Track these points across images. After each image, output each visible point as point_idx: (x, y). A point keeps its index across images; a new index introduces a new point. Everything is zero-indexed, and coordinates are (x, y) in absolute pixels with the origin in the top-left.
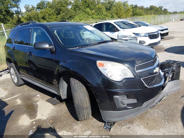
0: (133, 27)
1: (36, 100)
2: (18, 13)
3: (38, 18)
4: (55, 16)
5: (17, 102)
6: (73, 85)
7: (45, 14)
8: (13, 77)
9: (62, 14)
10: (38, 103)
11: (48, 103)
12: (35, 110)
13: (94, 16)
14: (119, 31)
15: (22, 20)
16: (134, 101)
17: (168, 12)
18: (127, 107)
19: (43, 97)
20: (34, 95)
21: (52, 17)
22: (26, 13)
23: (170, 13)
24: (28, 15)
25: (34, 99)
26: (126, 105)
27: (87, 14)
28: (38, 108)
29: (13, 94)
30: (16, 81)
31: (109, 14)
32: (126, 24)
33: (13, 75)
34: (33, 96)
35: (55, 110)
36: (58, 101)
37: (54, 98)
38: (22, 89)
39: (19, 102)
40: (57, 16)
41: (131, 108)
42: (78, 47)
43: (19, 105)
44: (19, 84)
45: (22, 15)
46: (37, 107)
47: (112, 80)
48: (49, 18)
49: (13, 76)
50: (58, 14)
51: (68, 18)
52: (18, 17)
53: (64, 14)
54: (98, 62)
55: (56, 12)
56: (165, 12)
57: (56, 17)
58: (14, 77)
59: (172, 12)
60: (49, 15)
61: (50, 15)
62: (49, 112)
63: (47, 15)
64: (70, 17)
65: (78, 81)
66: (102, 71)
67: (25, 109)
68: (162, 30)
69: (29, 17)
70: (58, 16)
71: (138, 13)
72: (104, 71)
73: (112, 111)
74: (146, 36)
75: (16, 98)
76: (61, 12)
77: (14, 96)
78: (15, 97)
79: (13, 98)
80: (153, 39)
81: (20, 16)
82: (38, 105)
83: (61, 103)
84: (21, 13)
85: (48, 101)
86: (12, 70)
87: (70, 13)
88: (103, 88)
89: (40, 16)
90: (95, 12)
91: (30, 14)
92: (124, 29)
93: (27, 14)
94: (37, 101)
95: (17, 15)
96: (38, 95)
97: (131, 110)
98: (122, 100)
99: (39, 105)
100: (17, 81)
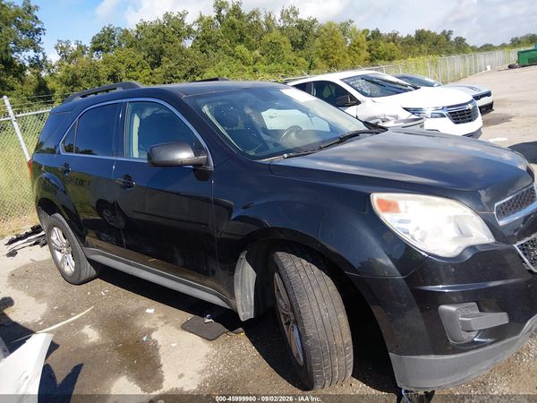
0: (399, 91)
1: (147, 325)
2: (37, 64)
3: (97, 78)
4: (146, 72)
5: (85, 336)
6: (294, 275)
7: (118, 64)
8: (59, 256)
9: (167, 64)
10: (154, 336)
11: (187, 333)
12: (152, 358)
13: (260, 66)
14: (358, 103)
15: (49, 86)
16: (501, 318)
17: (467, 45)
18: (476, 339)
19: (165, 317)
20: (137, 311)
21: (137, 73)
22: (60, 64)
23: (474, 49)
24: (67, 72)
25: (138, 324)
26: (473, 334)
27: (239, 60)
28: (160, 352)
29: (65, 311)
30: (69, 268)
31: (302, 60)
32: (377, 83)
33: (60, 251)
34: (135, 314)
35: (216, 356)
36: (220, 327)
37: (204, 316)
38: (93, 293)
39: (92, 335)
40: (152, 69)
41: (491, 343)
42: (286, 155)
43: (95, 346)
44: (82, 279)
45: (49, 71)
46: (156, 348)
47: (430, 254)
48: (129, 78)
49: (58, 254)
50: (156, 64)
51: (186, 75)
52: (39, 77)
53: (172, 65)
54: (376, 197)
55: (150, 59)
56: (460, 46)
57: (151, 74)
58: (65, 258)
59: (478, 46)
60: (130, 67)
61: (133, 68)
62: (201, 366)
63: (123, 67)
64: (192, 71)
65: (304, 262)
66: (395, 226)
67: (116, 357)
68: (477, 98)
69: (70, 76)
70: (156, 70)
71: (382, 53)
72: (401, 226)
73: (433, 357)
74: (443, 116)
75: (79, 324)
76: (164, 59)
77: (70, 317)
78: (74, 321)
79: (68, 324)
80: (463, 122)
81: (44, 74)
82: (155, 342)
83: (231, 333)
84: (46, 66)
85: (186, 327)
86: (56, 236)
87: (189, 59)
88: (404, 282)
89: (104, 71)
90: (263, 55)
91: (72, 66)
92: (373, 99)
93: (64, 68)
94: (151, 331)
95: (36, 71)
96: (148, 311)
97: (490, 347)
98: (464, 317)
99: (160, 344)
100: (76, 268)
